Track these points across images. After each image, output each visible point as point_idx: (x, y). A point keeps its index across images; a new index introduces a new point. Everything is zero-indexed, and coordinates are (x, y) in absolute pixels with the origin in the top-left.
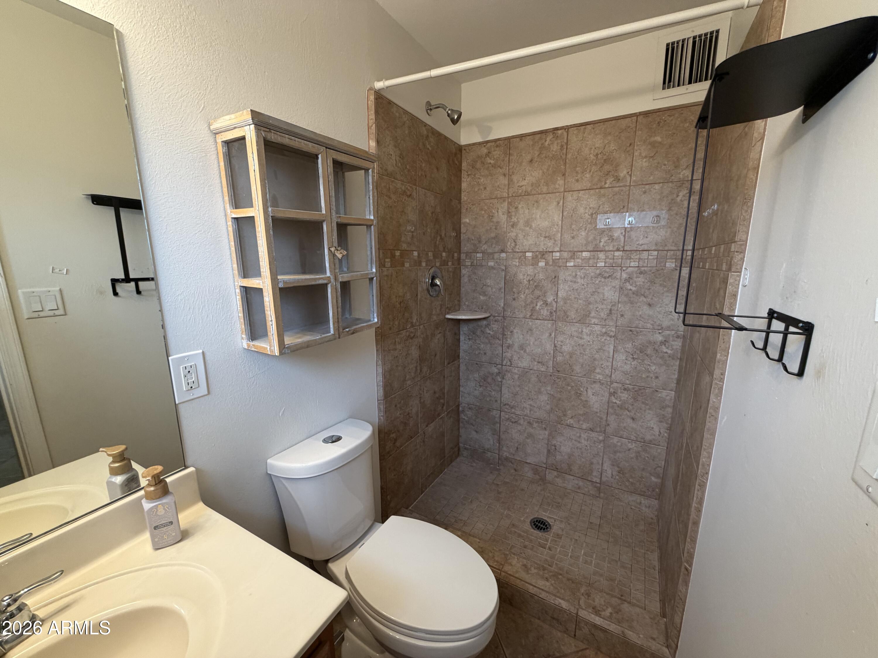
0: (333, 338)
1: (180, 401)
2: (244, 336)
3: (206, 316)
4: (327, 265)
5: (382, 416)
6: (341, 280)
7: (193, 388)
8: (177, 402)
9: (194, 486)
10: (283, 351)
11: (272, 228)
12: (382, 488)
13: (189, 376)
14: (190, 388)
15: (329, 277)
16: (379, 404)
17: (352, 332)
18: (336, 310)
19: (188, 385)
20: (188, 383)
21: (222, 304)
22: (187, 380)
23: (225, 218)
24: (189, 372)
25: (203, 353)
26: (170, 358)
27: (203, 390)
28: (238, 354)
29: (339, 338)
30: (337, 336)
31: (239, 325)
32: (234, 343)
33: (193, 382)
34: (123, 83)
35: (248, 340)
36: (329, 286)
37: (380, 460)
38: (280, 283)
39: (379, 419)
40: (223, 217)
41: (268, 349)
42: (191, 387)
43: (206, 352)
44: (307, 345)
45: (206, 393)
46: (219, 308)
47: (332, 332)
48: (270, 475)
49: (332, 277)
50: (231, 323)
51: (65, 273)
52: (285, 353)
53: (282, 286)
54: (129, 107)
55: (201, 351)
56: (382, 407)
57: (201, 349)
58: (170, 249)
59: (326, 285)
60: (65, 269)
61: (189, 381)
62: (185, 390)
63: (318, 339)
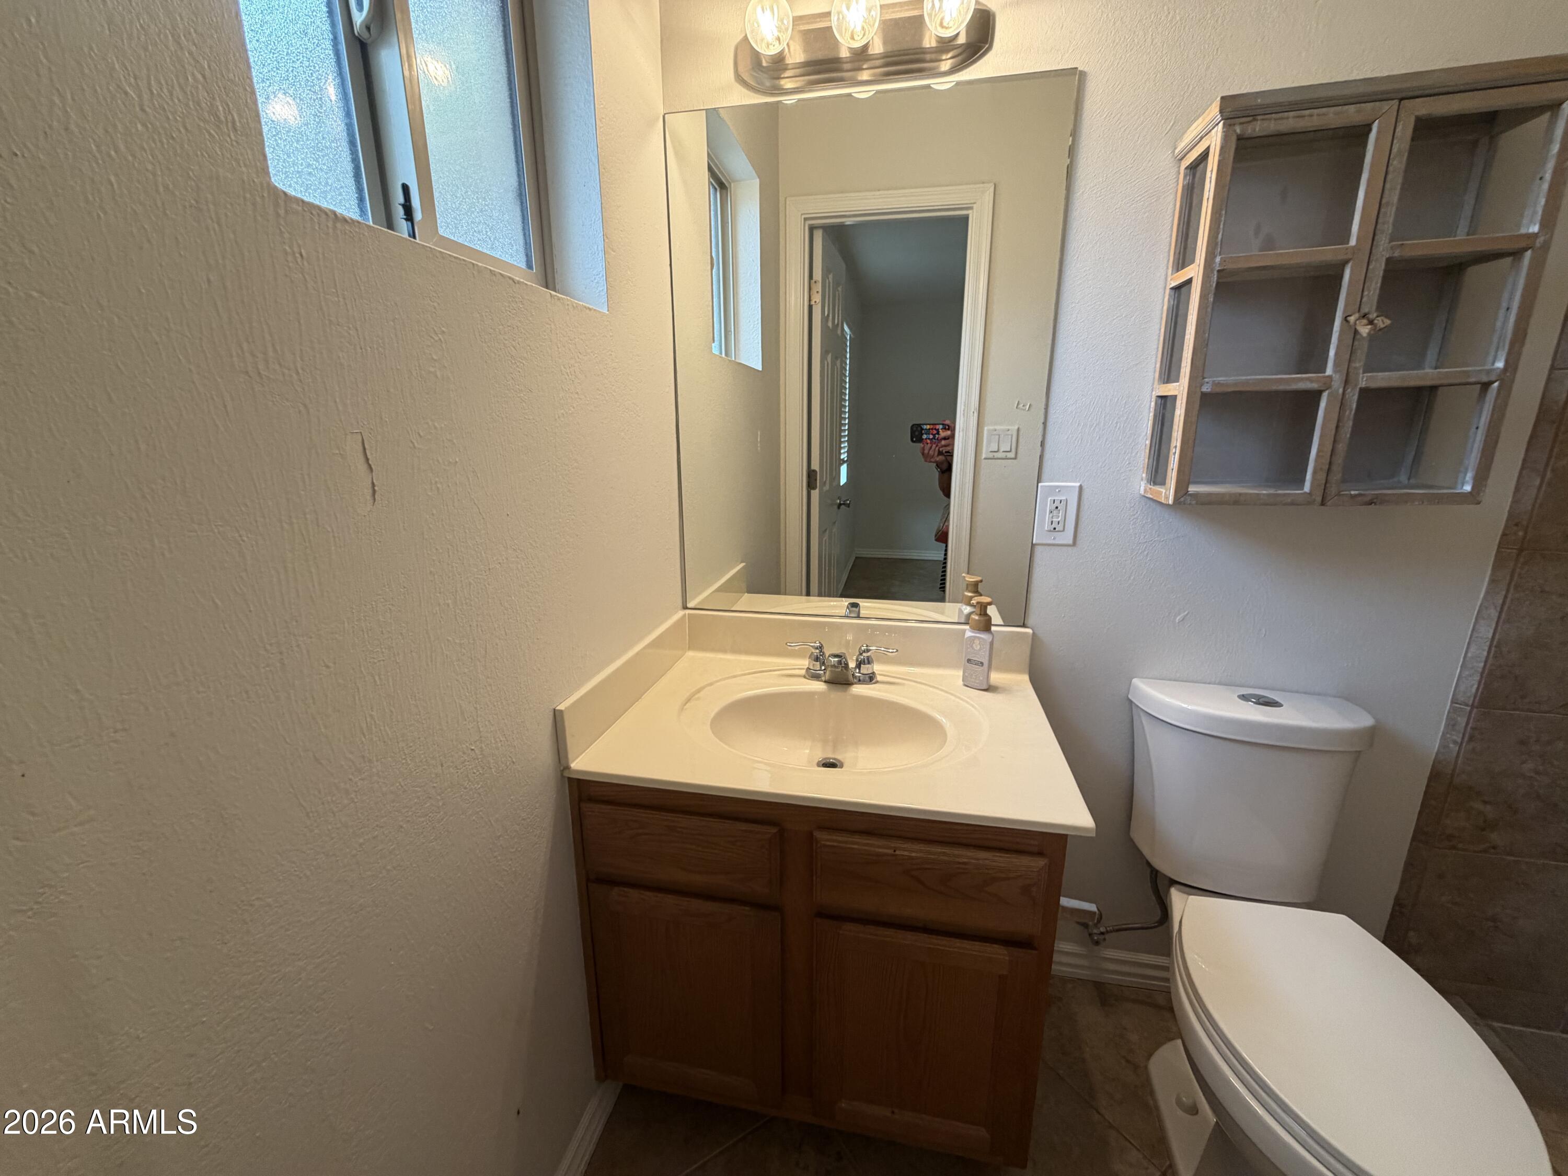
0: (1308, 501)
1: (1038, 542)
2: (1144, 475)
3: (1098, 438)
4: (1332, 353)
5: (1455, 742)
6: (1363, 384)
7: (1057, 530)
8: (1034, 542)
9: (1025, 649)
10: (1182, 499)
11: (1213, 292)
12: (1398, 903)
13: (1055, 512)
14: (1052, 529)
15: (1330, 377)
16: (1453, 710)
17: (1368, 499)
18: (1330, 448)
19: (1052, 524)
20: (1052, 522)
21: (1125, 423)
22: (1052, 517)
23: (1163, 293)
24: (1057, 508)
25: (1081, 487)
26: (1040, 484)
27: (1068, 537)
28: (1130, 502)
29: (1323, 503)
30: (1319, 499)
31: (1142, 458)
32: (1128, 483)
33: (1059, 522)
34: (1071, 139)
35: (1148, 482)
36: (1325, 396)
37: (1414, 839)
38: (1206, 384)
39: (1444, 745)
40: (1161, 290)
41: (1163, 494)
42: (1055, 529)
43: (1085, 487)
44: (1236, 501)
45: (1071, 542)
46: (1120, 427)
47: (1307, 488)
48: (1131, 702)
49: (1336, 377)
50: (1131, 453)
51: (1027, 409)
52: (1184, 504)
53: (1209, 390)
54: (1071, 167)
55: (1078, 484)
56: (1462, 721)
57: (1079, 482)
58: (1074, 344)
59: (1319, 393)
60: (1029, 404)
61: (1054, 520)
62: (1046, 529)
63: (1264, 494)
